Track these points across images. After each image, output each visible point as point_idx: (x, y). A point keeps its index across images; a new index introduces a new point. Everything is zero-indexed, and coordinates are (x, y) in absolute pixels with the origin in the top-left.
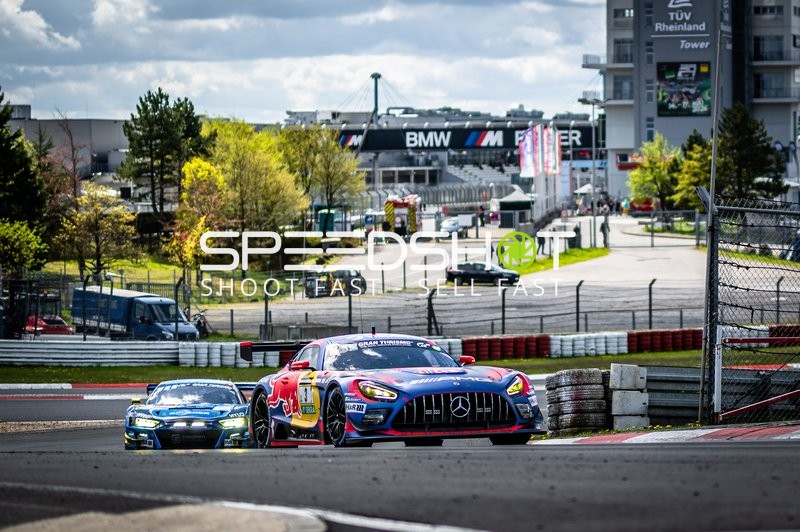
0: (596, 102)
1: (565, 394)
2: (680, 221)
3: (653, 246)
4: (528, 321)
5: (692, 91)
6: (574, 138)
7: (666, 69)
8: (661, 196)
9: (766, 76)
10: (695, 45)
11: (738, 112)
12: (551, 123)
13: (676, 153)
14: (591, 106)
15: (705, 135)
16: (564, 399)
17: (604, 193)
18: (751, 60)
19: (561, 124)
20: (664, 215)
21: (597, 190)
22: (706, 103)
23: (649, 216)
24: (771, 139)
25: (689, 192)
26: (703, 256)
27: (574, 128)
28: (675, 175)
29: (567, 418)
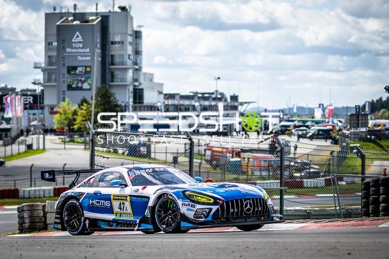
0: (39, 84)
1: (26, 215)
2: (77, 138)
3: (65, 148)
4: (9, 182)
5: (83, 79)
6: (29, 100)
7: (71, 69)
8: (69, 126)
9: (116, 73)
10: (84, 59)
11: (104, 88)
12: (19, 93)
13: (76, 107)
14: (37, 86)
15: (89, 99)
16: (25, 217)
17: (43, 125)
18: (109, 65)
19: (24, 93)
20: (70, 135)
21: (40, 124)
22: (89, 84)
23: (63, 135)
24: (118, 101)
25: (81, 124)
26: (88, 154)
27: (30, 95)
28: (75, 117)
29: (27, 225)
